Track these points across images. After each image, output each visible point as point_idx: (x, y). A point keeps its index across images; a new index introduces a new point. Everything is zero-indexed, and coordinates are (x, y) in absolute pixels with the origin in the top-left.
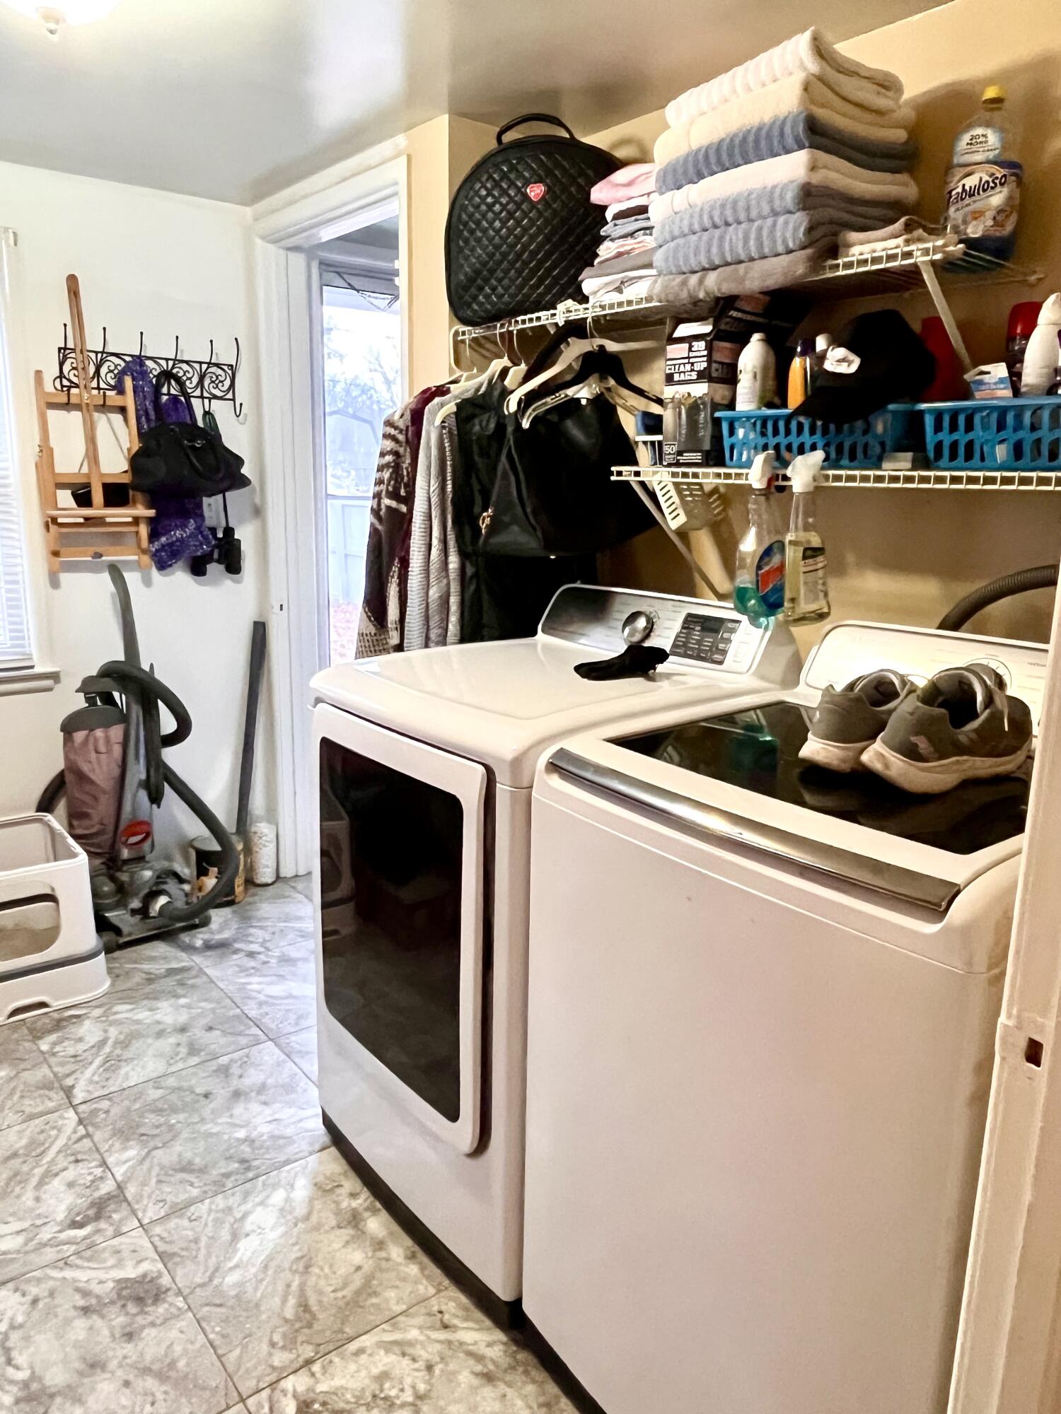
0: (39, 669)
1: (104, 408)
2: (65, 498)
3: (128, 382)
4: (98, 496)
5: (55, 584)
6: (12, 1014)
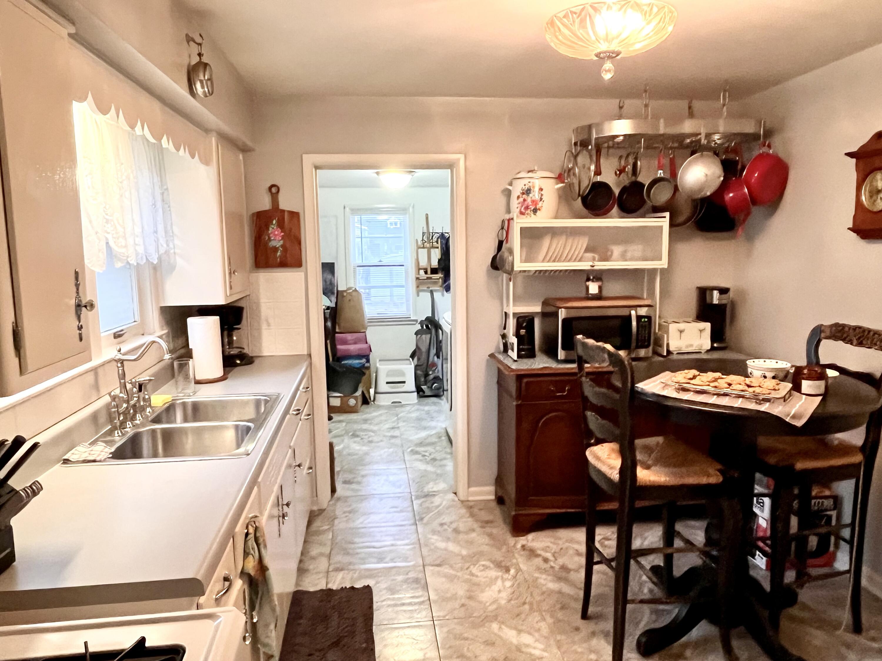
0: (412, 318)
1: (433, 247)
2: (422, 272)
3: (439, 240)
4: (429, 271)
5: (418, 295)
6: (392, 403)
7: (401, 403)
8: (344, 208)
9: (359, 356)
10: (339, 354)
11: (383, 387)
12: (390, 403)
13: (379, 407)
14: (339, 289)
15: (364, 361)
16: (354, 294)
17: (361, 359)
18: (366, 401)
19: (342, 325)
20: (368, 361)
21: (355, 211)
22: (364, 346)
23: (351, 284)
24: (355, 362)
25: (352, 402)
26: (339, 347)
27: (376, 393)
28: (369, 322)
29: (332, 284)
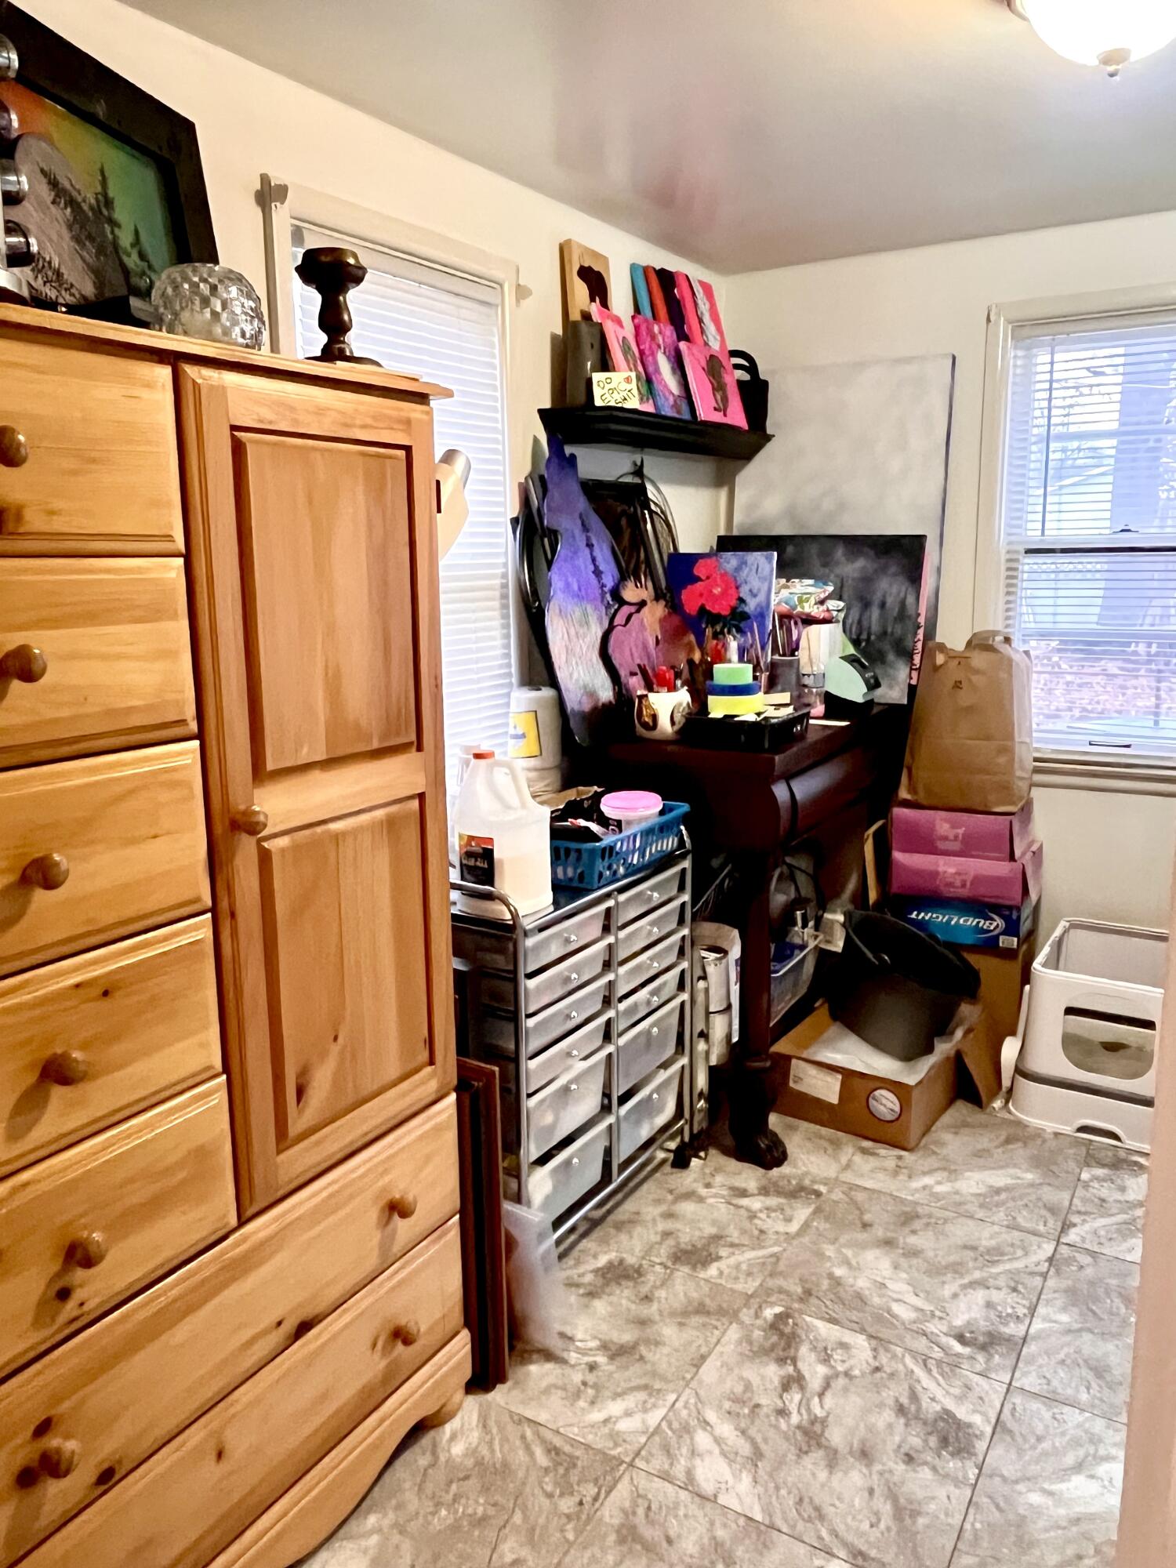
6: (1083, 1130)
7: (1116, 1137)
8: (989, 316)
9: (977, 906)
10: (897, 885)
11: (1048, 1053)
12: (1068, 1129)
14: (939, 637)
16: (978, 661)
18: (966, 1092)
19: (922, 775)
20: (1014, 927)
21: (1028, 327)
22: (1000, 868)
25: (888, 1103)
27: (1021, 1070)
28: (1037, 771)
29: (904, 615)
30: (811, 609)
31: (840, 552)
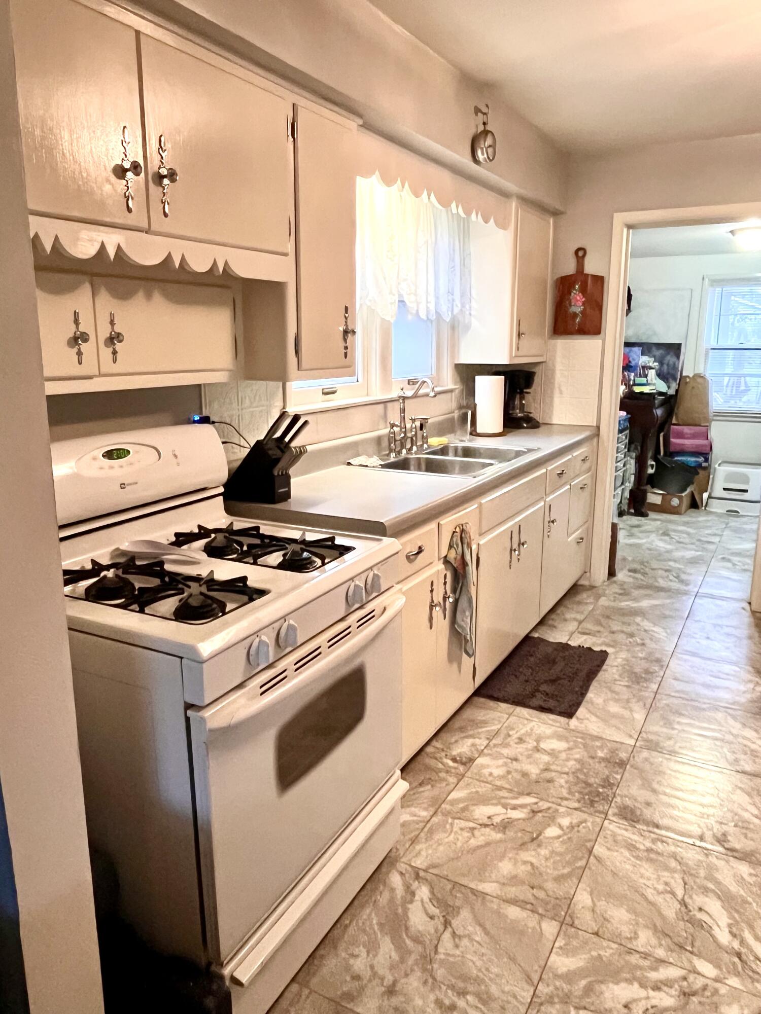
6: (727, 511)
7: (738, 512)
8: (703, 278)
9: (696, 454)
10: (672, 449)
11: (718, 491)
12: (724, 511)
13: (711, 513)
14: (684, 374)
15: (701, 459)
16: (699, 380)
17: (698, 457)
18: (694, 504)
19: (680, 416)
20: (706, 460)
21: (715, 282)
22: (704, 442)
23: (700, 370)
24: (691, 460)
25: (675, 502)
26: (672, 440)
27: (710, 497)
28: (715, 416)
29: (675, 368)
30: (651, 364)
31: (654, 349)
